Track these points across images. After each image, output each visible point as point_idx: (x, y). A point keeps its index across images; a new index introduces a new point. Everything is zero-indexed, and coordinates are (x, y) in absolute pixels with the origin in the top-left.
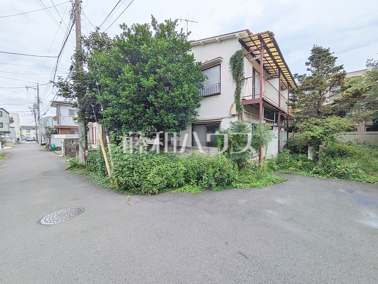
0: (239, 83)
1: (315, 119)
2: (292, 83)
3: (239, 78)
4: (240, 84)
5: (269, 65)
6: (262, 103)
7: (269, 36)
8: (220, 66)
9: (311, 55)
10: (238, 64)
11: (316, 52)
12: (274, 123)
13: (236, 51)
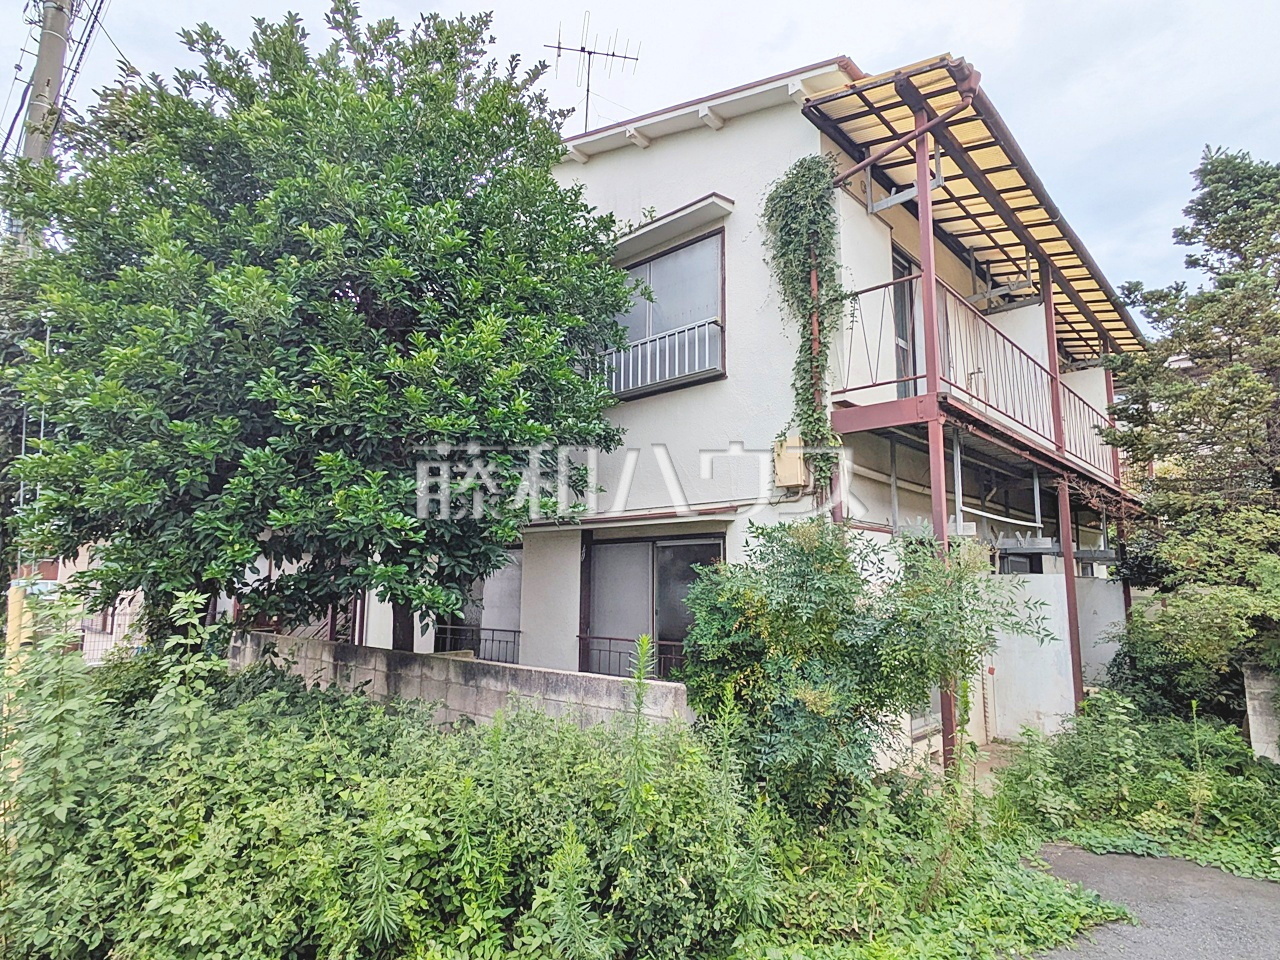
0: (814, 318)
1: (1259, 514)
2: (1121, 336)
3: (815, 293)
4: (821, 323)
5: (984, 240)
6: (942, 420)
7: (951, 83)
8: (719, 236)
9: (1198, 194)
10: (806, 222)
11: (1219, 180)
12: (1034, 535)
13: (795, 160)
